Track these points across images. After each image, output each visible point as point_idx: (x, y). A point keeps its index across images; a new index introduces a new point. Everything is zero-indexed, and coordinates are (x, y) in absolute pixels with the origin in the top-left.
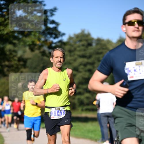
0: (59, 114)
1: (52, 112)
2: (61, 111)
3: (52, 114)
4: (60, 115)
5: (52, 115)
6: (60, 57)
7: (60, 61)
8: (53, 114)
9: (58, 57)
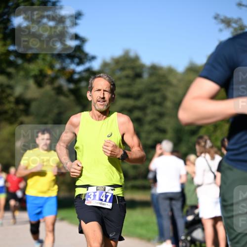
0: (101, 198)
1: (89, 194)
2: (107, 194)
6: (104, 91)
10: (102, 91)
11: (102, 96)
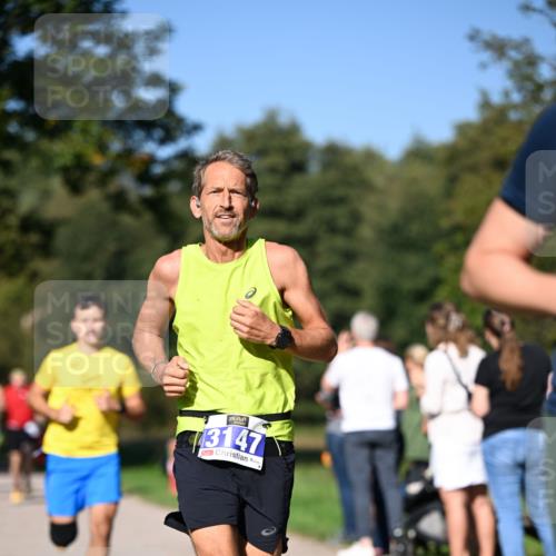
0: (238, 443)
1: (210, 433)
3: (209, 439)
4: (243, 448)
5: (208, 444)
6: (232, 191)
7: (230, 209)
8: (212, 441)
9: (219, 190)
10: (226, 192)
11: (226, 205)
